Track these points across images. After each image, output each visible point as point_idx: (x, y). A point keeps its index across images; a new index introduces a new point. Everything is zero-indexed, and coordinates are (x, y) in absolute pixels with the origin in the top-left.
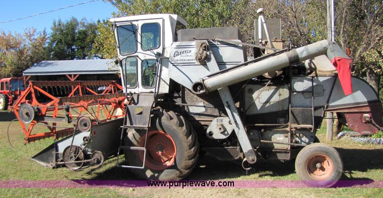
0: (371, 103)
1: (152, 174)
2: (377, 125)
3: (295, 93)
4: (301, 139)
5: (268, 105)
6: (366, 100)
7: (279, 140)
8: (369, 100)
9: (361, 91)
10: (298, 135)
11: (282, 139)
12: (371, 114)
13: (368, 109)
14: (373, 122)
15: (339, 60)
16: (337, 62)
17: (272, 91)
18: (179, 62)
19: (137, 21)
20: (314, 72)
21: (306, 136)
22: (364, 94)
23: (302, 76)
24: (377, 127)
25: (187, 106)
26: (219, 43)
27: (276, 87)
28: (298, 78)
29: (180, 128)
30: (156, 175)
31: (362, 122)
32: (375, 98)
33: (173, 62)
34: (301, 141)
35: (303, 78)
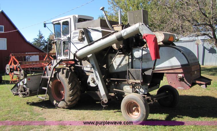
0: (183, 66)
1: (56, 102)
2: (188, 83)
3: (135, 59)
4: (139, 90)
5: (120, 66)
6: (179, 64)
7: (127, 90)
8: (182, 64)
9: (176, 57)
10: (137, 87)
11: (129, 89)
12: (183, 75)
13: (181, 71)
14: (185, 80)
15: (146, 36)
16: (146, 37)
17: (122, 58)
18: (75, 42)
19: (61, 20)
20: (145, 45)
21: (142, 88)
22: (178, 60)
23: (138, 48)
24: (188, 85)
25: (83, 67)
26: (91, 30)
27: (124, 55)
28: (136, 49)
29: (66, 79)
30: (57, 103)
31: (177, 80)
32: (186, 62)
33: (72, 42)
34: (140, 91)
35: (139, 49)
